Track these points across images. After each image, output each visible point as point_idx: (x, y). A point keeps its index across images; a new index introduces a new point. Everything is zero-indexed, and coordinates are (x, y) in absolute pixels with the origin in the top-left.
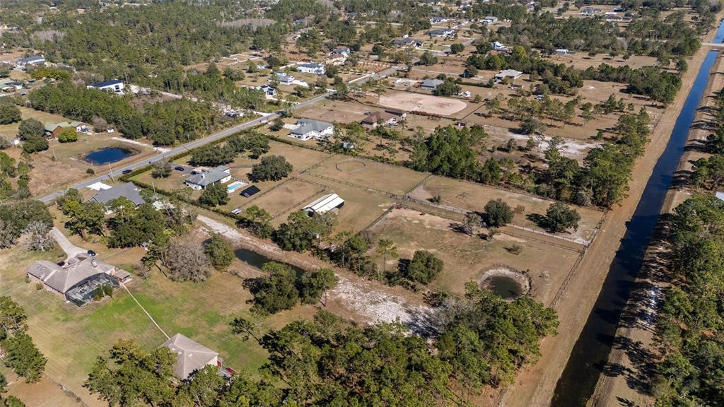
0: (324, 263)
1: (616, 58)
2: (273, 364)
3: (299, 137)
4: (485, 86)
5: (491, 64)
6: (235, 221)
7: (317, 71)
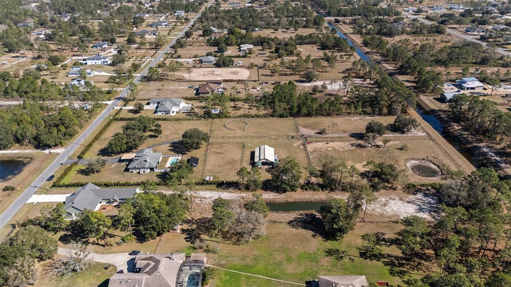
0: (318, 192)
1: (289, 31)
2: (392, 267)
3: (168, 113)
4: (242, 57)
5: (229, 42)
6: (215, 185)
7: (104, 62)
